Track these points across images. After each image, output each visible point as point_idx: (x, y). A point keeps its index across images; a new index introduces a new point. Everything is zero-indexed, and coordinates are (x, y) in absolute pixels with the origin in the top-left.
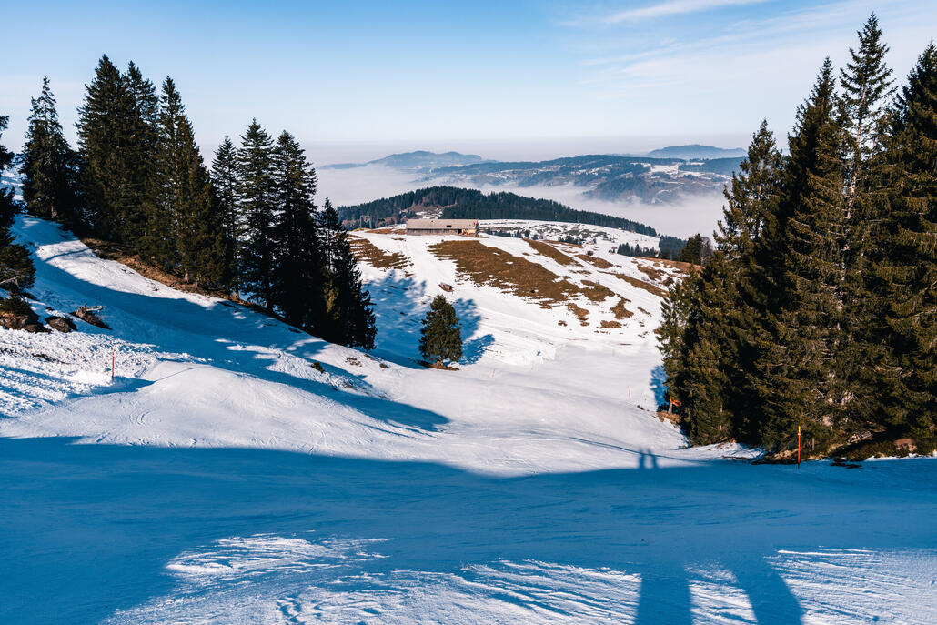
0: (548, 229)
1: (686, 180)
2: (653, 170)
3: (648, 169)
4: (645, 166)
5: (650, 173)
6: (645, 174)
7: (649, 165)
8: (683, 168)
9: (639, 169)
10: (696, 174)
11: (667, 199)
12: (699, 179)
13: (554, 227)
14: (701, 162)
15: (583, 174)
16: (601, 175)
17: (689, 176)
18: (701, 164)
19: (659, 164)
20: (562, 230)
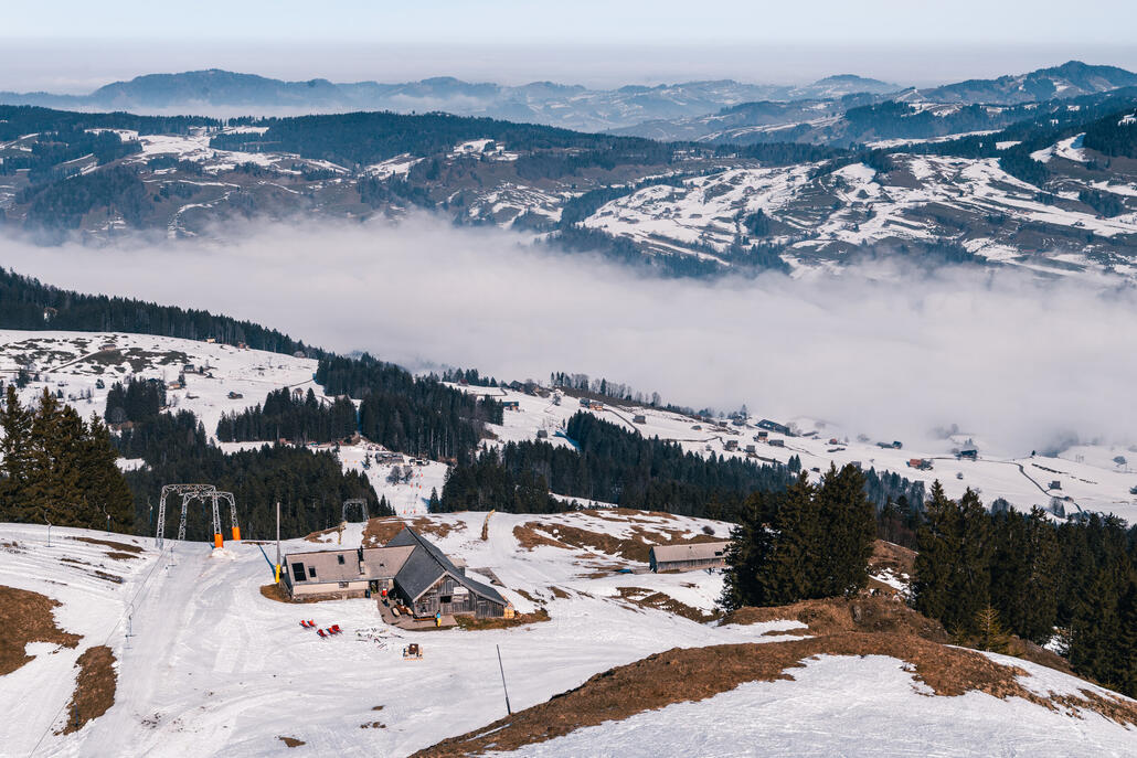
0: (41, 352)
1: (243, 176)
2: (149, 150)
3: (134, 147)
4: (125, 137)
5: (143, 158)
6: (130, 160)
7: (134, 134)
8: (222, 142)
9: (110, 148)
10: (261, 160)
11: (192, 226)
12: (271, 173)
13: (55, 347)
14: (259, 124)
16: (14, 162)
17: (249, 168)
18: (262, 130)
19: (159, 132)
20: (77, 353)
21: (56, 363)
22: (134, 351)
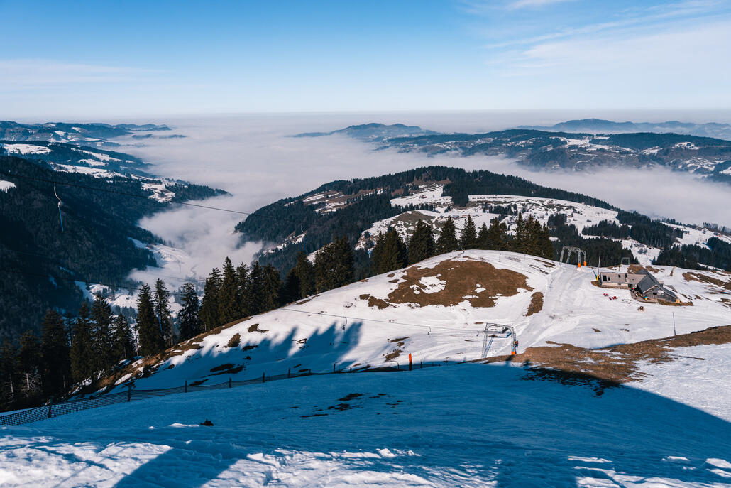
0: (530, 203)
1: (599, 153)
2: (569, 144)
3: (565, 143)
4: (562, 140)
5: (567, 146)
6: (563, 146)
7: (565, 139)
8: (593, 142)
9: (557, 143)
10: (606, 147)
11: (581, 167)
12: (609, 152)
13: (534, 202)
14: (606, 136)
15: (512, 146)
16: (527, 147)
17: (601, 150)
18: (607, 138)
20: (541, 204)
21: (534, 207)
22: (558, 205)
